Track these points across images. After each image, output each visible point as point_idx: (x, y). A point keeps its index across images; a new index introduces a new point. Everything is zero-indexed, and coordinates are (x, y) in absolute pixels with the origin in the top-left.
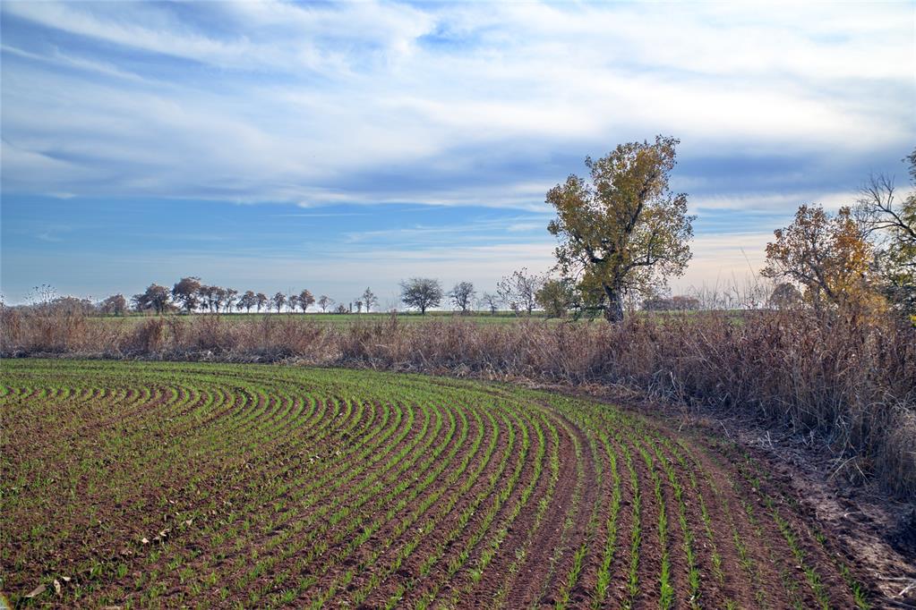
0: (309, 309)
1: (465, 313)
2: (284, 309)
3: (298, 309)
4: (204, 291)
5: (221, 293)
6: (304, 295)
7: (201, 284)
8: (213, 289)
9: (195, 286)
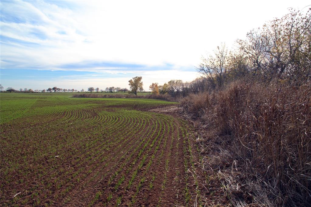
0: (74, 92)
1: (98, 92)
2: (70, 92)
3: (72, 92)
4: (57, 89)
5: (60, 89)
6: (73, 89)
7: (57, 88)
8: (59, 89)
9: (56, 88)
